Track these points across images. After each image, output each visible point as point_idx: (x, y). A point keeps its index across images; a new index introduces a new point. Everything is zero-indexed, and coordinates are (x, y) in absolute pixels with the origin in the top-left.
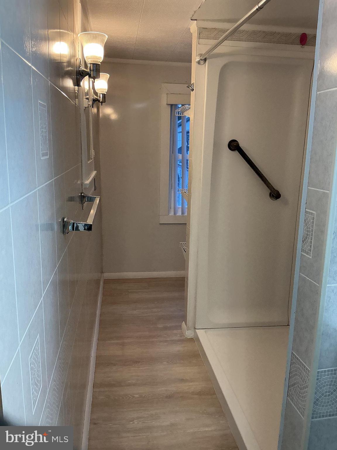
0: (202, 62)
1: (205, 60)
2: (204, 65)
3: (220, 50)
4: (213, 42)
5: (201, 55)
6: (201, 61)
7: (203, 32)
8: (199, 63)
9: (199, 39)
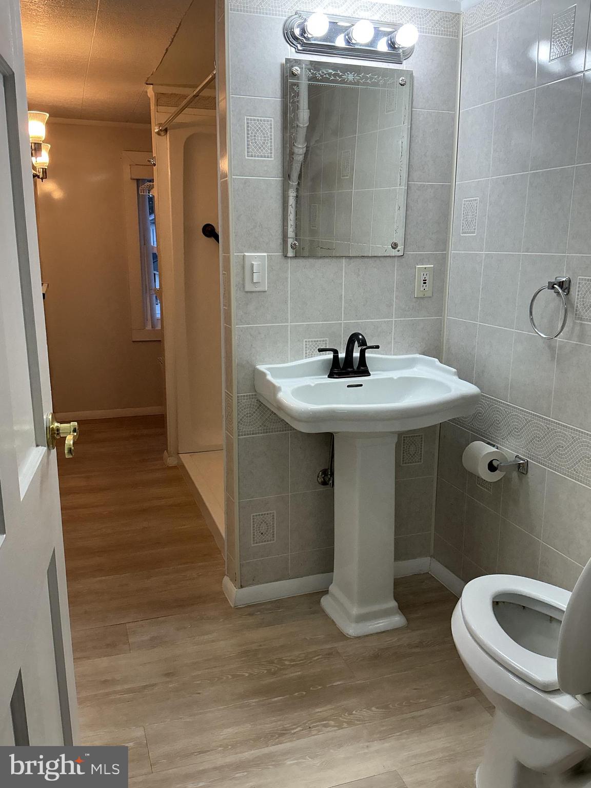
0: (162, 133)
1: (166, 130)
2: (165, 136)
3: (181, 119)
4: (173, 110)
5: (160, 125)
6: (160, 132)
7: (161, 98)
8: (158, 133)
9: (157, 106)
